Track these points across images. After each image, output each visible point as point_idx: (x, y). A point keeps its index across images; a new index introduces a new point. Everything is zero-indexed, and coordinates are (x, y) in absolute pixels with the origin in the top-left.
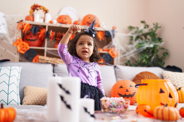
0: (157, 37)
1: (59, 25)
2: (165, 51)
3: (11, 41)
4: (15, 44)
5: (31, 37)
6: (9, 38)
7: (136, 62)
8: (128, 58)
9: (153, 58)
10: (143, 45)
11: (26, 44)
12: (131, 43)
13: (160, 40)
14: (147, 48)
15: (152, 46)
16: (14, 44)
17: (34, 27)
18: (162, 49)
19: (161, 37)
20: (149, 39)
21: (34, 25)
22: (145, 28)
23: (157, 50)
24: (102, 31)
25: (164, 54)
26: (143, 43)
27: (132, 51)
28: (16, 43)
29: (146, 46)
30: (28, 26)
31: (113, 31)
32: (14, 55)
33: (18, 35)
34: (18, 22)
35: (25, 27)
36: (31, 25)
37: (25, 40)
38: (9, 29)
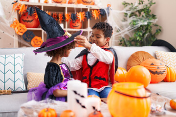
0: (151, 14)
1: (54, 5)
2: (159, 28)
3: (8, 23)
4: (13, 27)
5: (27, 18)
6: (6, 20)
7: (130, 39)
8: (123, 36)
9: (147, 35)
10: (137, 22)
11: (23, 26)
12: (125, 20)
13: (154, 16)
14: (141, 26)
15: (146, 23)
16: (11, 26)
17: (30, 8)
18: (156, 25)
19: (155, 14)
20: (143, 16)
21: (29, 6)
22: (140, 4)
23: (151, 27)
24: (97, 10)
25: (157, 31)
26: (137, 21)
27: (127, 29)
28: (13, 25)
29: (140, 23)
30: (23, 7)
31: (108, 9)
32: (12, 37)
33: (15, 17)
34: (13, 3)
35: (21, 8)
36: (26, 5)
37: (22, 21)
38: (4, 10)
